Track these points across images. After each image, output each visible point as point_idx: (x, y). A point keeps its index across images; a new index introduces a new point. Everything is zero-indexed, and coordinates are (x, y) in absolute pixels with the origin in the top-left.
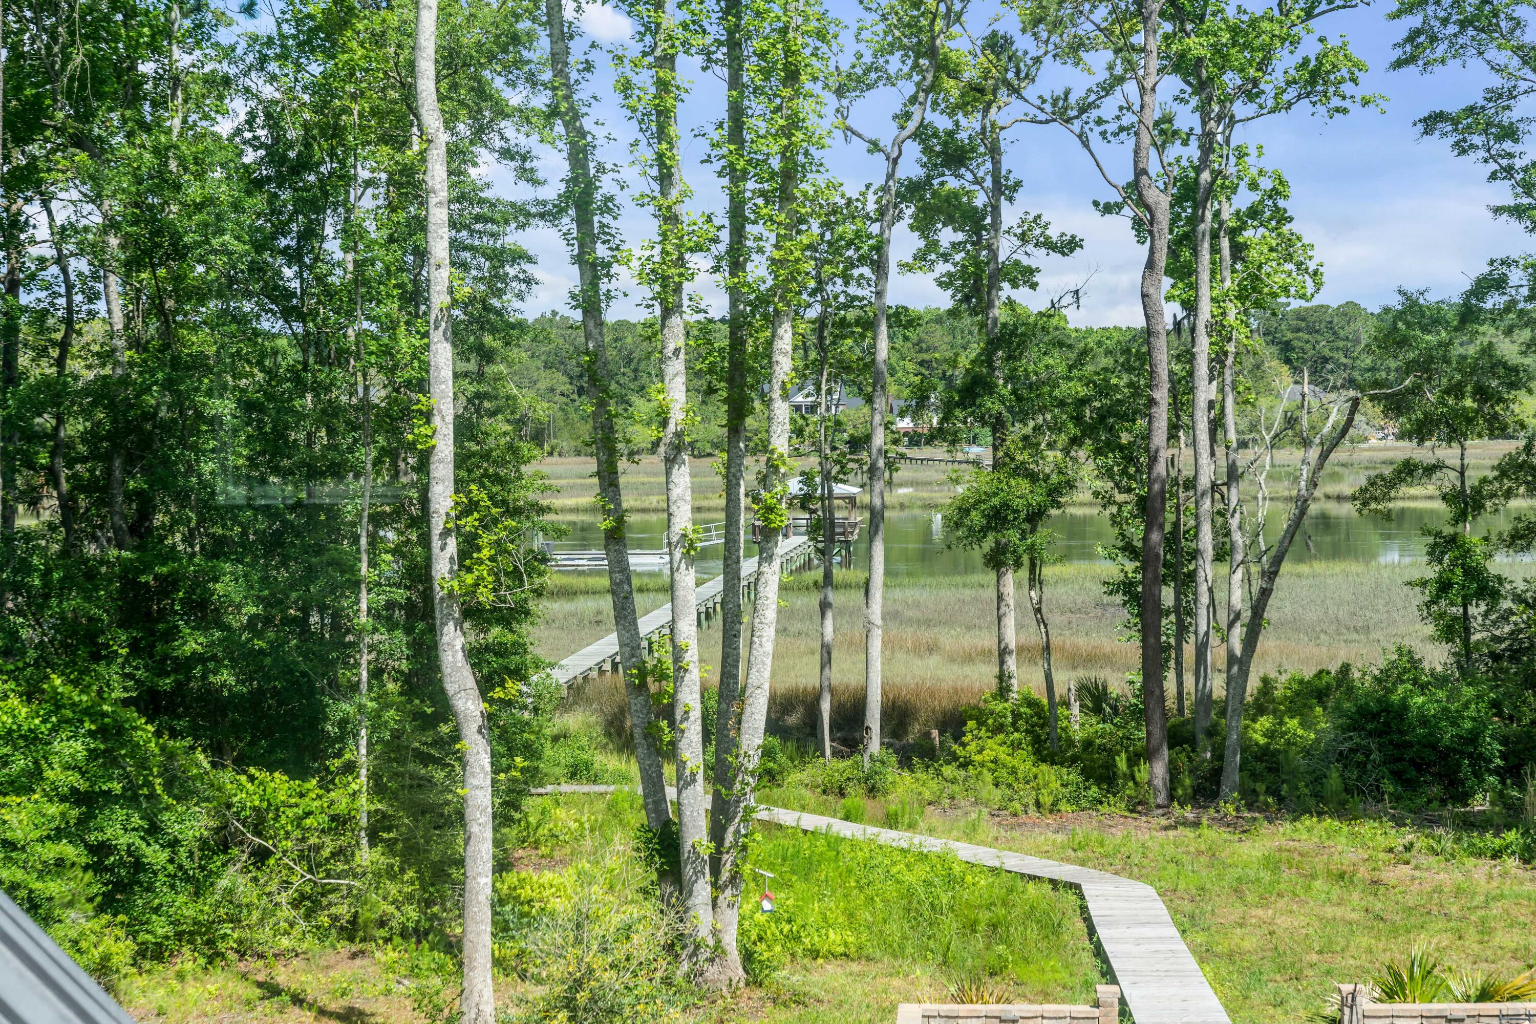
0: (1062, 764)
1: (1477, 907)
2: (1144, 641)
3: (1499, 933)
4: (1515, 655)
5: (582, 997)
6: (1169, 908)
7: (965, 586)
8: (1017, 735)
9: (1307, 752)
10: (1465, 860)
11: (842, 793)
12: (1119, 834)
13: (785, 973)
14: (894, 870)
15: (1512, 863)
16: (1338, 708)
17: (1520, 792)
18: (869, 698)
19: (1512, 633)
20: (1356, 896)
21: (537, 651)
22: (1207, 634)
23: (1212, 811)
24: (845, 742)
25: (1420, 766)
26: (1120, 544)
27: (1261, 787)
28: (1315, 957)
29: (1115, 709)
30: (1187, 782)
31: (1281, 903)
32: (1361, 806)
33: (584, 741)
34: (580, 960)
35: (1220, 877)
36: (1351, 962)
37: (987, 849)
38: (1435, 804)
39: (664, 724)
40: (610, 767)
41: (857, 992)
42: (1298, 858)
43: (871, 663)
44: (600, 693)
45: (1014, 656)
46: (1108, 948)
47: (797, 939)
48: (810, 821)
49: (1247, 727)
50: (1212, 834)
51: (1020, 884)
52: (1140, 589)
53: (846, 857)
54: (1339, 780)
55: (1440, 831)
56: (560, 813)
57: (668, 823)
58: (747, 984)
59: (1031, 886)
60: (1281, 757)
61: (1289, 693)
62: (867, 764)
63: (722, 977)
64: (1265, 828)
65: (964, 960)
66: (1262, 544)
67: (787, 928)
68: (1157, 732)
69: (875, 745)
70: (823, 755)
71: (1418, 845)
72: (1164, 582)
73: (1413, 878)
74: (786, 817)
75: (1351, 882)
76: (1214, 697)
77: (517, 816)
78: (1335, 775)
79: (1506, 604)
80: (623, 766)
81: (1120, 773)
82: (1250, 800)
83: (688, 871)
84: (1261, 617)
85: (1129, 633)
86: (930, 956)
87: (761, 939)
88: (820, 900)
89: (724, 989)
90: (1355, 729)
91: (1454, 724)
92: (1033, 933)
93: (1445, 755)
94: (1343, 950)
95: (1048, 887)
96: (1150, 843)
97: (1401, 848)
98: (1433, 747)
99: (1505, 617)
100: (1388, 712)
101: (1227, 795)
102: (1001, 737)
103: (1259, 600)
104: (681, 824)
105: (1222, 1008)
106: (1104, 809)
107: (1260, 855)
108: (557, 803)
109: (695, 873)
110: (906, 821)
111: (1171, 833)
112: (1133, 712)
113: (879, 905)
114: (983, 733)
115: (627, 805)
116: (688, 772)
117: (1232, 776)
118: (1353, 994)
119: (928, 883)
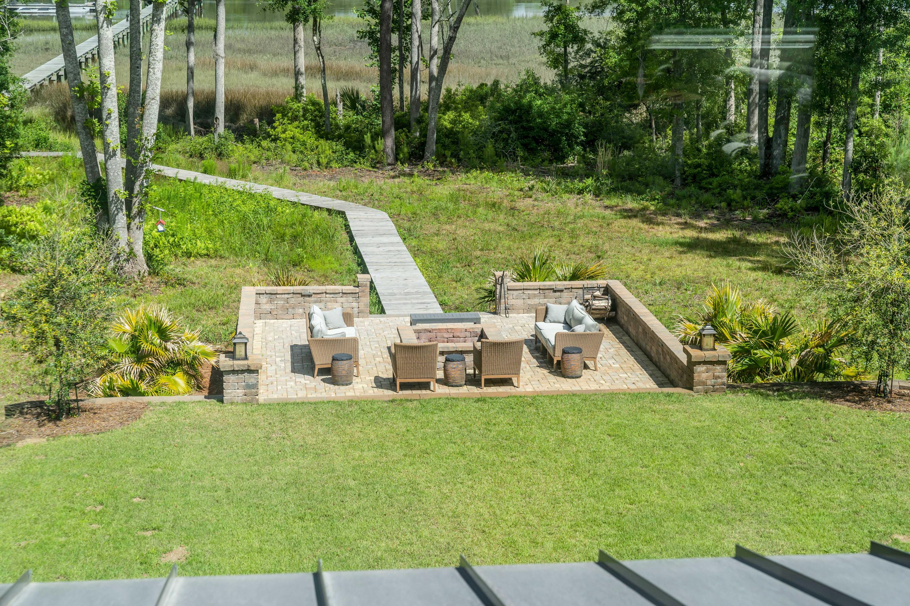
0: (332, 139)
1: (569, 222)
2: (381, 66)
3: (582, 237)
4: (593, 75)
5: (56, 290)
6: (395, 225)
7: (271, 28)
8: (306, 122)
9: (475, 133)
10: (563, 195)
11: (201, 157)
12: (367, 181)
13: (172, 267)
14: (235, 204)
15: (589, 197)
16: (492, 107)
17: (594, 155)
18: (217, 100)
19: (592, 62)
20: (502, 216)
21: (13, 72)
22: (417, 63)
23: (420, 167)
24: (201, 125)
25: (538, 140)
26: (366, 8)
27: (448, 153)
28: (478, 253)
29: (363, 107)
30: (406, 150)
31: (460, 221)
32: (505, 164)
33: (43, 125)
34: (54, 269)
35: (425, 206)
36: (499, 255)
37: (289, 191)
38: (546, 163)
39: (95, 121)
40: (59, 141)
41: (215, 277)
42: (469, 195)
43: (218, 79)
44: (50, 94)
45: (304, 76)
46: (362, 249)
47: (178, 246)
48: (184, 174)
49: (440, 118)
50: (420, 181)
51: (309, 212)
52: (378, 35)
53: (207, 197)
54: (493, 149)
55: (549, 179)
56: (30, 169)
57: (99, 179)
58: (150, 274)
59: (316, 213)
60: (460, 136)
61: (464, 97)
62: (217, 140)
63: (134, 270)
64: (450, 177)
65: (278, 258)
66: (450, 10)
67: (171, 239)
68: (388, 120)
69: (221, 129)
70: (190, 134)
71: (536, 187)
72: (393, 31)
73: (534, 206)
74: (169, 172)
75: (499, 208)
76: (421, 100)
77: (5, 172)
78: (490, 146)
79: (589, 46)
80: (67, 140)
81: (367, 145)
82: (442, 160)
83: (113, 208)
84: (449, 53)
85: (371, 62)
86: (257, 255)
87: (156, 246)
88: (191, 223)
89: (136, 277)
90: (502, 120)
91: (558, 116)
92: (318, 241)
93: (553, 134)
94: (494, 248)
95: (325, 214)
96: (384, 187)
97: (527, 189)
98: (546, 130)
99: (588, 54)
100: (521, 110)
101: (428, 158)
102: (296, 123)
103: (448, 43)
104: (107, 180)
105: (426, 283)
106: (357, 166)
107: (447, 193)
108: (28, 163)
109: (117, 209)
110: (241, 174)
111: (397, 180)
112: (374, 109)
113: (227, 225)
114: (285, 121)
115: (71, 164)
116: (111, 149)
117: (432, 146)
118: (502, 277)
119: (255, 212)
